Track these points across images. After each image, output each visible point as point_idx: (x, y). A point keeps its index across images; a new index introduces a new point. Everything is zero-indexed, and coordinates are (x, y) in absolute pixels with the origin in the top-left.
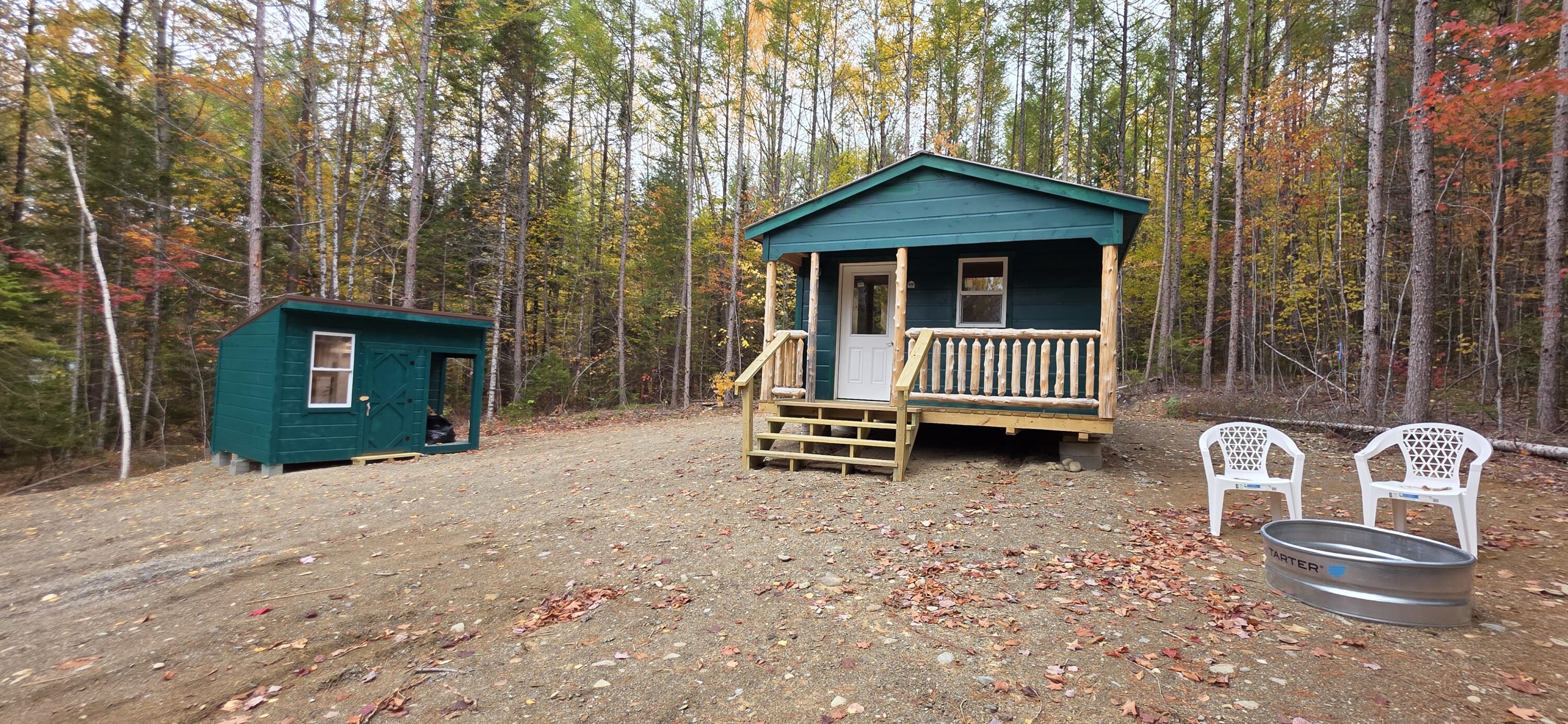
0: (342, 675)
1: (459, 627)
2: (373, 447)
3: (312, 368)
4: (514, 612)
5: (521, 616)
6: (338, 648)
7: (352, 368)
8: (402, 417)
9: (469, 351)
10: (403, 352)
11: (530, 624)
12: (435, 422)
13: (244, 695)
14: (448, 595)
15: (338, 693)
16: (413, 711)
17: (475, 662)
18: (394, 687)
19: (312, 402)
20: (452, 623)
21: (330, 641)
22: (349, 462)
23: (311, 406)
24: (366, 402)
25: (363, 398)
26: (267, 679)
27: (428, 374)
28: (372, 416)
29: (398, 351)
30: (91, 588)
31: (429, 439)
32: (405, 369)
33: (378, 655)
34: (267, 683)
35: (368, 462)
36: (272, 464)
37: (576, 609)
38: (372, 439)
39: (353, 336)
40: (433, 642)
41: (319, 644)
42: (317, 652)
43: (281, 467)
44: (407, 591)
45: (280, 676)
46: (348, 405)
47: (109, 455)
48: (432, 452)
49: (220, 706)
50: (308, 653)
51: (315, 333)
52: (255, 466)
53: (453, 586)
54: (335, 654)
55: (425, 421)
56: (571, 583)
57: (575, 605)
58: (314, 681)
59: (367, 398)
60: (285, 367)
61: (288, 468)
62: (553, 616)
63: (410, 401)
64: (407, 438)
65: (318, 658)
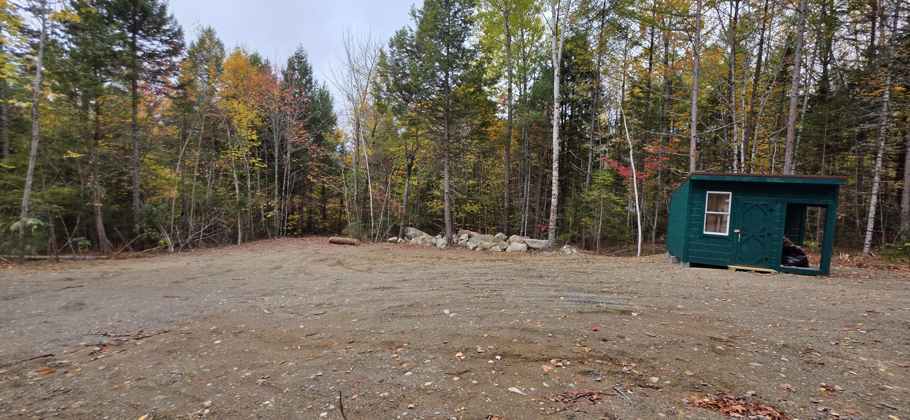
0: (589, 372)
1: (655, 379)
2: (742, 262)
3: (706, 212)
4: (693, 389)
5: (697, 394)
6: (600, 359)
7: (729, 213)
8: (763, 245)
9: (822, 202)
10: (765, 203)
11: (697, 401)
12: (788, 251)
13: (558, 360)
14: (669, 360)
15: (583, 378)
16: (596, 405)
17: (642, 401)
18: (601, 390)
19: (706, 231)
20: (653, 375)
21: (599, 355)
22: (727, 268)
23: (705, 233)
24: (738, 233)
25: (736, 231)
26: (569, 358)
27: (784, 218)
28: (742, 243)
29: (761, 202)
30: (571, 299)
31: (785, 262)
32: (766, 214)
33: (609, 371)
34: (568, 359)
35: (737, 270)
36: (685, 262)
37: (737, 411)
38: (741, 256)
39: (730, 193)
40: (636, 380)
41: (594, 354)
42: (591, 356)
43: (689, 264)
44: (652, 348)
45: (574, 359)
46: (727, 234)
47: (632, 247)
48: (787, 272)
49: (550, 359)
50: (587, 355)
51: (708, 192)
52: (678, 260)
53: (677, 357)
54: (597, 361)
55: (781, 249)
56: (750, 393)
57: (740, 408)
58: (582, 368)
59: (738, 231)
60: (691, 211)
61: (693, 265)
62: (716, 405)
63: (769, 235)
64: (767, 259)
65: (590, 360)
